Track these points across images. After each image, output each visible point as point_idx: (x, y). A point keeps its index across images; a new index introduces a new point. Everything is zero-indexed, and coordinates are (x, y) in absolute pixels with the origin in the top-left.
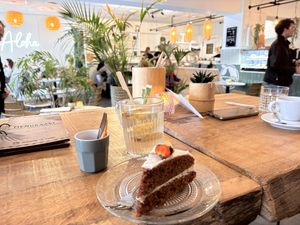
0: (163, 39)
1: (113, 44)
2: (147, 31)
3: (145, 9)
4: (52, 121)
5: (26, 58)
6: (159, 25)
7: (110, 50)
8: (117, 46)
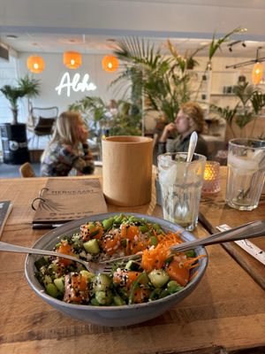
0: (242, 79)
1: (172, 88)
2: (222, 69)
3: (216, 41)
4: (90, 188)
5: (76, 104)
6: (240, 60)
7: (169, 96)
8: (178, 90)
